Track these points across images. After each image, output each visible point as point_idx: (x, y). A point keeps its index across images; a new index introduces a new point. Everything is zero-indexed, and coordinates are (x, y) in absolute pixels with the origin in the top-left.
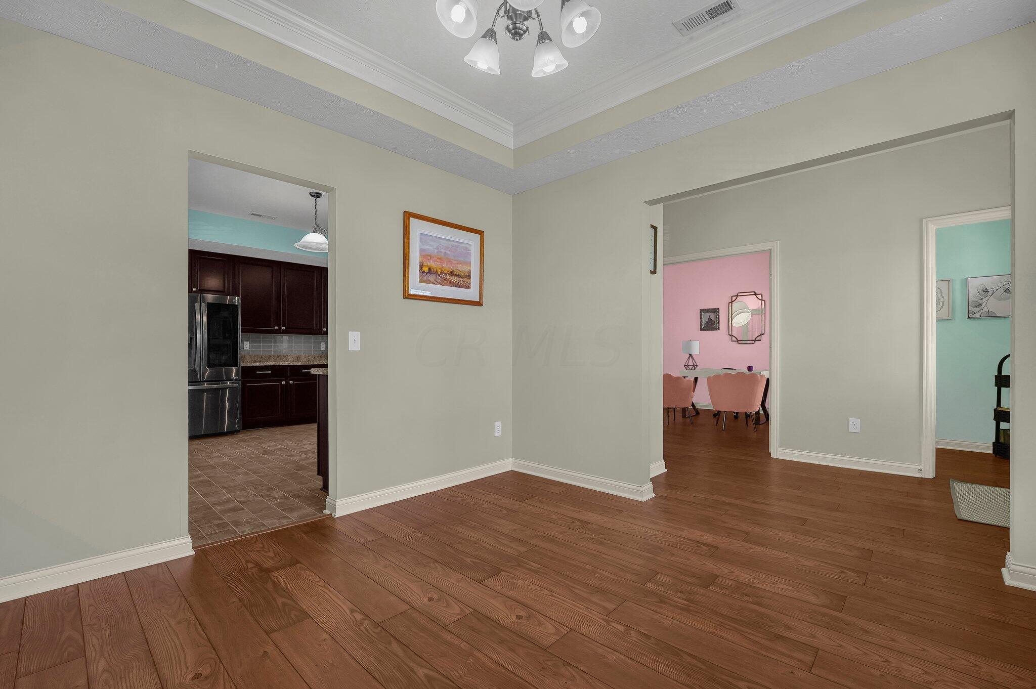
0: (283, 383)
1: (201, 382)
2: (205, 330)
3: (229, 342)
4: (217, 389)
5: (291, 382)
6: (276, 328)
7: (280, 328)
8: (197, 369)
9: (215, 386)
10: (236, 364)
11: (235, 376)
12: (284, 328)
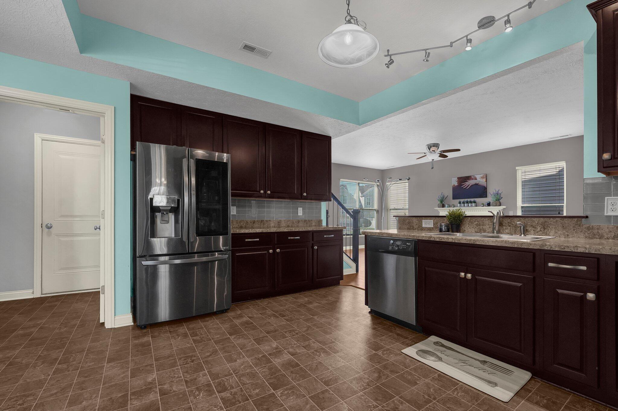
0: (271, 251)
1: (189, 253)
2: (194, 193)
3: (219, 207)
4: (206, 263)
5: (278, 250)
6: (262, 192)
7: (265, 192)
8: (185, 239)
9: (204, 259)
10: (224, 232)
11: (223, 246)
12: (269, 192)
